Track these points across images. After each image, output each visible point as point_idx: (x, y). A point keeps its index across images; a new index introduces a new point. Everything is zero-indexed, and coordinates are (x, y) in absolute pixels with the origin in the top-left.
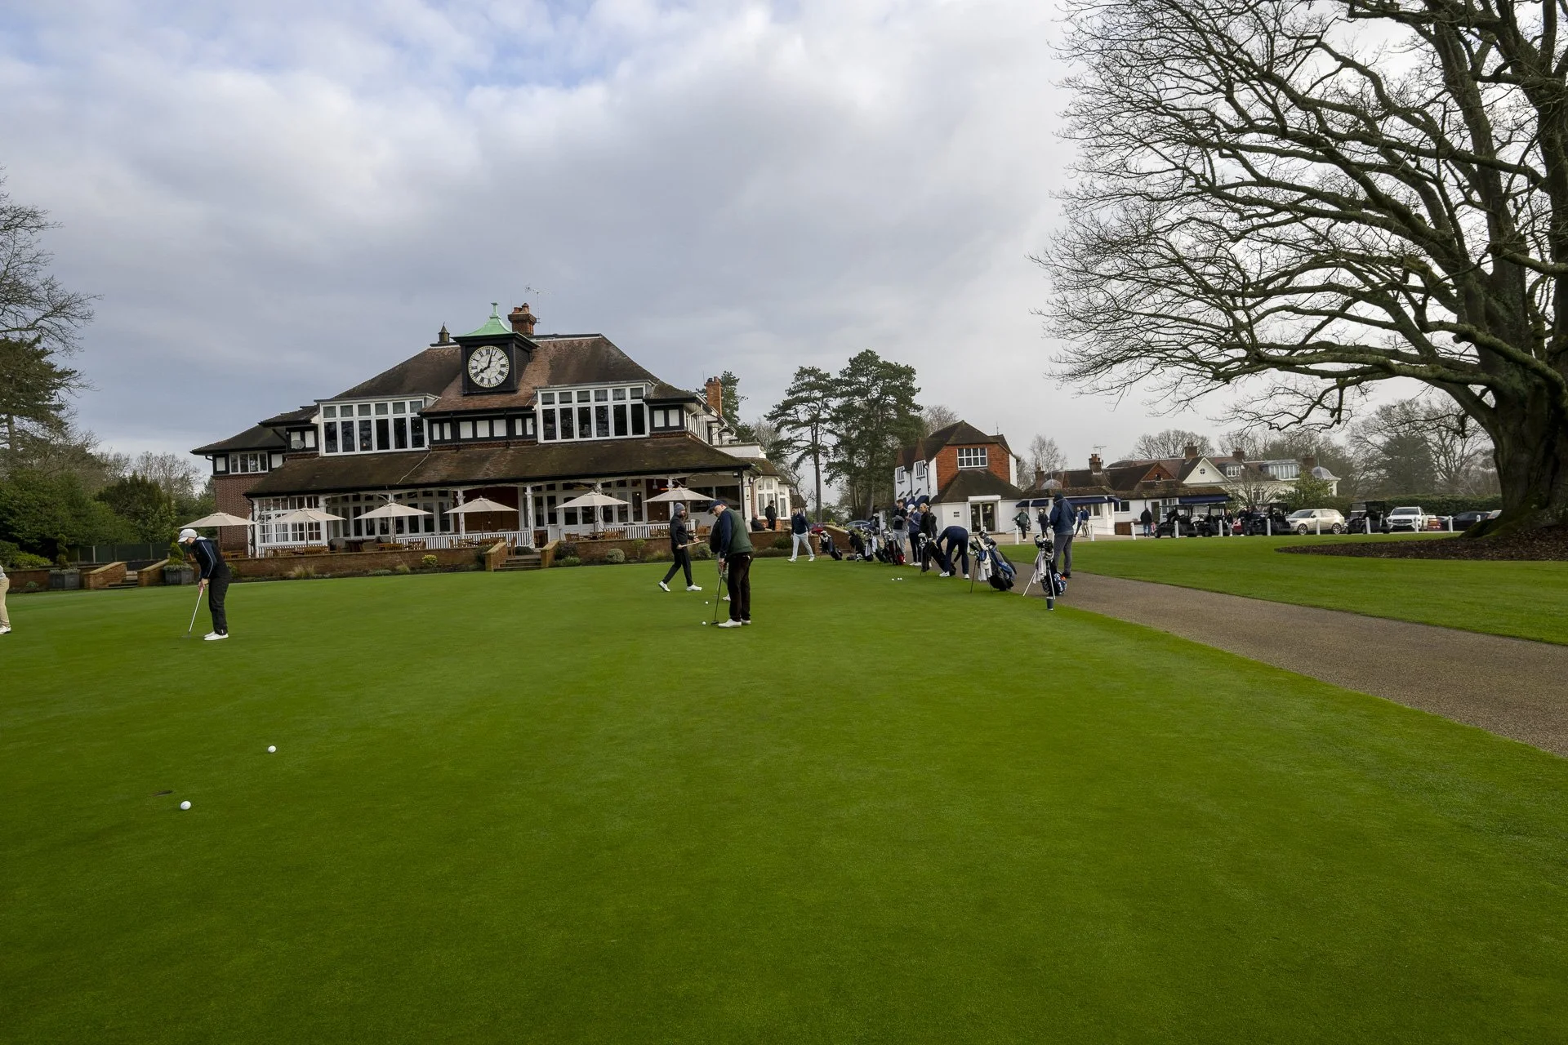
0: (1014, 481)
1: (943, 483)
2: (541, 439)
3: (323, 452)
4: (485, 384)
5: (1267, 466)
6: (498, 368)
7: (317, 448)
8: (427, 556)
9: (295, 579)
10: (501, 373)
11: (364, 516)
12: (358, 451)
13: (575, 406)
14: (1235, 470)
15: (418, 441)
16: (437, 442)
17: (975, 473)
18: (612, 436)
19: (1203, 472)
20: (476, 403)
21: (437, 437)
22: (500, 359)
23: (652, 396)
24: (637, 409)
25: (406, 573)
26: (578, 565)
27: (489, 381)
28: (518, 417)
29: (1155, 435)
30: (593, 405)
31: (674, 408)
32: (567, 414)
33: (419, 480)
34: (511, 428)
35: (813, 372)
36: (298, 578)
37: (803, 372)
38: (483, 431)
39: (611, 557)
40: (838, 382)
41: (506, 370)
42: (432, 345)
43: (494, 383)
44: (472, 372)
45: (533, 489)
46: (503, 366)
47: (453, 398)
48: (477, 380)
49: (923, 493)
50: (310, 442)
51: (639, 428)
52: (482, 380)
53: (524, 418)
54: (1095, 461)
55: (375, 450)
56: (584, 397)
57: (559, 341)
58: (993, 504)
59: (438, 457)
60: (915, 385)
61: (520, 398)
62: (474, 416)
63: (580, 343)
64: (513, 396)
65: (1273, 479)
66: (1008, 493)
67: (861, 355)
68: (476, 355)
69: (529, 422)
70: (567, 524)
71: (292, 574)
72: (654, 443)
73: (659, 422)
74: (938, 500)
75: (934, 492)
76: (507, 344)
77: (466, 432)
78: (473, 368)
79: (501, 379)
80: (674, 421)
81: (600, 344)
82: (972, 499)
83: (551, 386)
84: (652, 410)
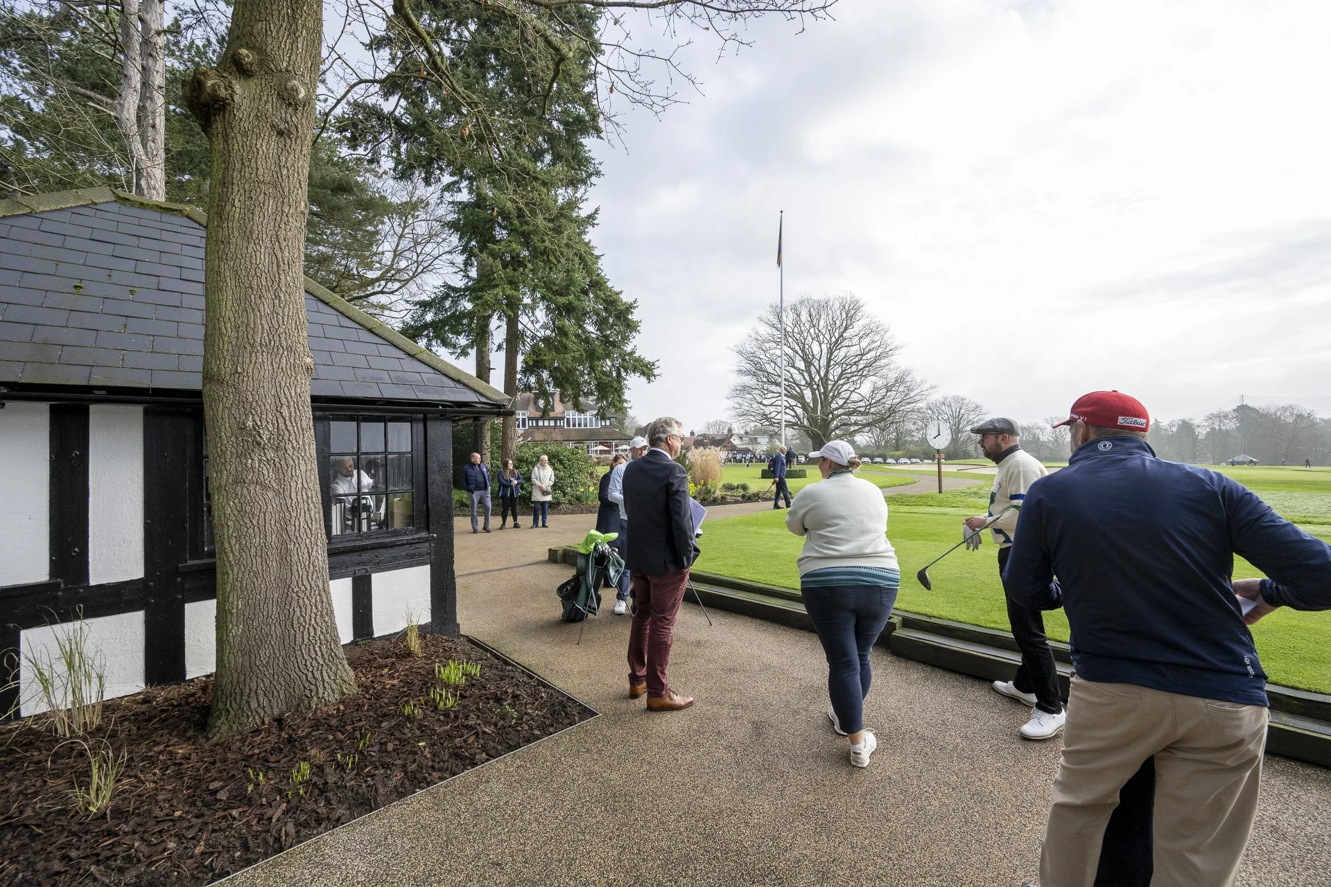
14: (746, 439)
15: (524, 426)
21: (531, 425)
24: (597, 419)
28: (558, 420)
30: (583, 417)
31: (608, 419)
33: (535, 439)
34: (556, 423)
38: (546, 423)
47: (533, 412)
48: (542, 407)
59: (534, 431)
61: (557, 414)
64: (555, 412)
65: (759, 443)
69: (561, 421)
73: (603, 424)
77: (540, 423)
80: (608, 424)
83: (567, 410)
84: (601, 420)
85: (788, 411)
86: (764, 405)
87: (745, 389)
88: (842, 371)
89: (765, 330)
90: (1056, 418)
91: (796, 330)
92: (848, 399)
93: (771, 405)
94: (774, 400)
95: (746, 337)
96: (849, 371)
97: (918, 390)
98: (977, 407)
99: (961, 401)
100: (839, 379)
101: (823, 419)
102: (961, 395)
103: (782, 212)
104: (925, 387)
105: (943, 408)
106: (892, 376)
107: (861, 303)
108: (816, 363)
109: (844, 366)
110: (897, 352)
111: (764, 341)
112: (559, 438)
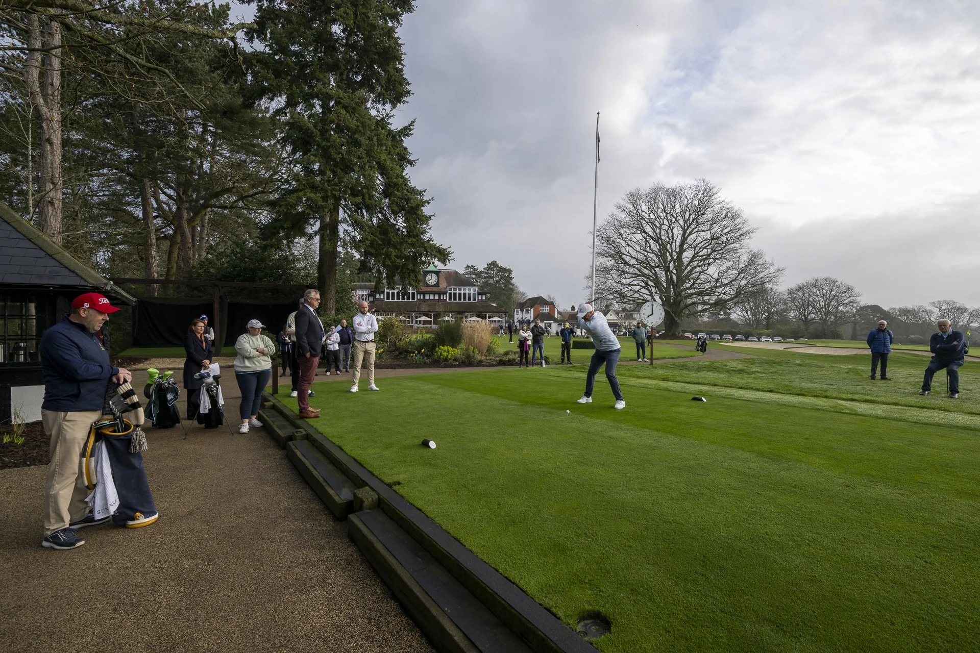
0: (556, 317)
1: (536, 315)
2: (448, 300)
3: (386, 300)
4: (431, 284)
7: (384, 298)
10: (435, 281)
11: (419, 319)
12: (396, 300)
13: (457, 292)
14: (622, 315)
15: (413, 298)
16: (419, 300)
17: (545, 313)
18: (467, 301)
19: (611, 315)
20: (430, 289)
21: (419, 298)
23: (479, 291)
24: (474, 294)
28: (442, 294)
30: (462, 292)
31: (484, 294)
32: (455, 294)
34: (440, 297)
35: (472, 267)
37: (468, 267)
38: (432, 297)
40: (482, 272)
41: (437, 280)
43: (433, 284)
45: (452, 314)
47: (422, 287)
48: (428, 283)
49: (527, 319)
50: (382, 297)
51: (474, 299)
52: (430, 282)
54: (573, 308)
55: (401, 300)
56: (460, 290)
57: (445, 271)
58: (550, 325)
59: (421, 304)
60: (512, 276)
61: (441, 289)
62: (430, 293)
63: (451, 272)
64: (439, 287)
65: (635, 319)
66: (556, 321)
67: (492, 262)
68: (428, 276)
69: (445, 296)
72: (479, 304)
73: (480, 298)
75: (532, 319)
76: (438, 273)
77: (427, 297)
78: (427, 279)
79: (435, 283)
80: (484, 298)
81: (456, 273)
82: (545, 322)
83: (450, 286)
84: (478, 295)
85: (643, 290)
86: (622, 284)
87: (606, 270)
88: (695, 254)
89: (623, 216)
90: (945, 301)
91: (652, 216)
92: (697, 280)
93: (629, 284)
94: (632, 279)
95: (606, 223)
96: (700, 254)
97: (766, 273)
98: (849, 289)
99: (831, 283)
100: (692, 260)
101: (675, 299)
102: (833, 277)
103: (598, 113)
104: (772, 270)
105: (814, 290)
106: (745, 259)
107: (714, 190)
108: (669, 246)
109: (696, 251)
110: (748, 236)
111: (622, 227)
112: (442, 309)
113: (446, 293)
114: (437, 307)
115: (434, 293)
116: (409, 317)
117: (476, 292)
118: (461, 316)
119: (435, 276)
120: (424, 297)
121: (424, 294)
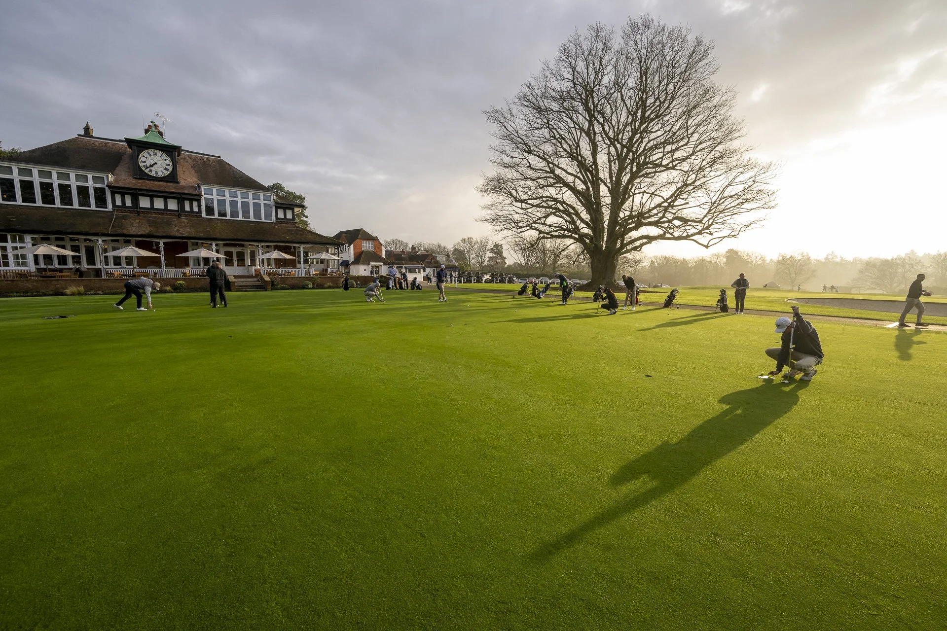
0: (384, 256)
1: (357, 255)
2: (204, 215)
4: (153, 174)
5: (437, 257)
6: (165, 166)
8: (179, 282)
9: (71, 295)
10: (166, 169)
12: (39, 204)
13: (227, 199)
15: (101, 203)
16: (119, 206)
17: (367, 252)
18: (252, 219)
20: (151, 185)
21: (119, 202)
22: (165, 160)
23: (279, 201)
24: (267, 206)
25: (169, 292)
26: (288, 289)
27: (156, 173)
28: (187, 199)
29: (389, 240)
30: (239, 200)
31: (289, 209)
32: (222, 202)
33: (126, 232)
36: (73, 294)
38: (159, 204)
39: (307, 285)
41: (170, 168)
42: (79, 135)
43: (160, 174)
44: (142, 165)
45: (217, 245)
46: (167, 165)
47: (126, 179)
48: (147, 171)
49: (345, 259)
51: (268, 217)
52: (151, 171)
53: (191, 201)
55: (58, 205)
57: (192, 155)
59: (125, 217)
61: (183, 187)
62: (151, 194)
63: (207, 159)
64: (178, 185)
68: (145, 154)
69: (195, 204)
70: (226, 266)
71: (68, 291)
72: (281, 226)
73: (281, 215)
74: (353, 263)
75: (352, 259)
76: (172, 152)
77: (144, 203)
78: (142, 162)
79: (166, 173)
80: (289, 215)
81: (221, 163)
82: (372, 263)
83: (209, 184)
84: (277, 208)
112: (186, 231)
113: (197, 198)
114: (175, 228)
115: (166, 196)
116: (75, 249)
117: (272, 203)
118: (239, 249)
119: (165, 156)
120: (135, 201)
121: (136, 194)
